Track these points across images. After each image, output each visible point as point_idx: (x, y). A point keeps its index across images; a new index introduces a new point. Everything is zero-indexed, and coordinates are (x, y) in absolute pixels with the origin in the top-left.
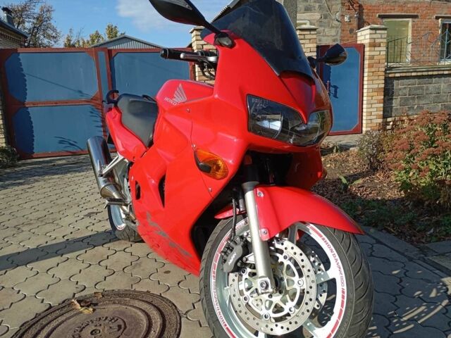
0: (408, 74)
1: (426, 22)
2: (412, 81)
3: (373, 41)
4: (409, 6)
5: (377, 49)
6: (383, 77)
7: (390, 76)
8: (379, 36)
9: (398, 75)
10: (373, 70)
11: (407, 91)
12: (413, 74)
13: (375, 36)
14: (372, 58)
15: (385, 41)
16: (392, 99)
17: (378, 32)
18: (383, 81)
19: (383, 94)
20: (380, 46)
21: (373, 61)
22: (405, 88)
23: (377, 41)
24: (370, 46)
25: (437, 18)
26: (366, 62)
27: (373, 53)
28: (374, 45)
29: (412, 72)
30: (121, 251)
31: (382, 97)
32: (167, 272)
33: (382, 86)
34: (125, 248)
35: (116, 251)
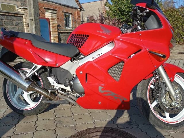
0: (64, 32)
1: (60, 13)
2: (65, 34)
3: (52, 18)
4: (54, 6)
5: (54, 21)
6: (57, 32)
7: (59, 32)
8: (54, 16)
9: (61, 32)
10: (54, 29)
11: (64, 38)
12: (66, 32)
13: (53, 16)
14: (53, 24)
15: (56, 18)
16: (60, 41)
17: (54, 14)
18: (57, 34)
19: (58, 38)
20: (55, 20)
21: (53, 26)
22: (64, 37)
23: (54, 18)
24: (52, 20)
25: (63, 12)
26: (51, 26)
27: (53, 23)
28: (53, 19)
29: (65, 31)
30: (37, 121)
31: (58, 40)
32: (80, 119)
33: (57, 35)
34: (37, 119)
35: (35, 122)
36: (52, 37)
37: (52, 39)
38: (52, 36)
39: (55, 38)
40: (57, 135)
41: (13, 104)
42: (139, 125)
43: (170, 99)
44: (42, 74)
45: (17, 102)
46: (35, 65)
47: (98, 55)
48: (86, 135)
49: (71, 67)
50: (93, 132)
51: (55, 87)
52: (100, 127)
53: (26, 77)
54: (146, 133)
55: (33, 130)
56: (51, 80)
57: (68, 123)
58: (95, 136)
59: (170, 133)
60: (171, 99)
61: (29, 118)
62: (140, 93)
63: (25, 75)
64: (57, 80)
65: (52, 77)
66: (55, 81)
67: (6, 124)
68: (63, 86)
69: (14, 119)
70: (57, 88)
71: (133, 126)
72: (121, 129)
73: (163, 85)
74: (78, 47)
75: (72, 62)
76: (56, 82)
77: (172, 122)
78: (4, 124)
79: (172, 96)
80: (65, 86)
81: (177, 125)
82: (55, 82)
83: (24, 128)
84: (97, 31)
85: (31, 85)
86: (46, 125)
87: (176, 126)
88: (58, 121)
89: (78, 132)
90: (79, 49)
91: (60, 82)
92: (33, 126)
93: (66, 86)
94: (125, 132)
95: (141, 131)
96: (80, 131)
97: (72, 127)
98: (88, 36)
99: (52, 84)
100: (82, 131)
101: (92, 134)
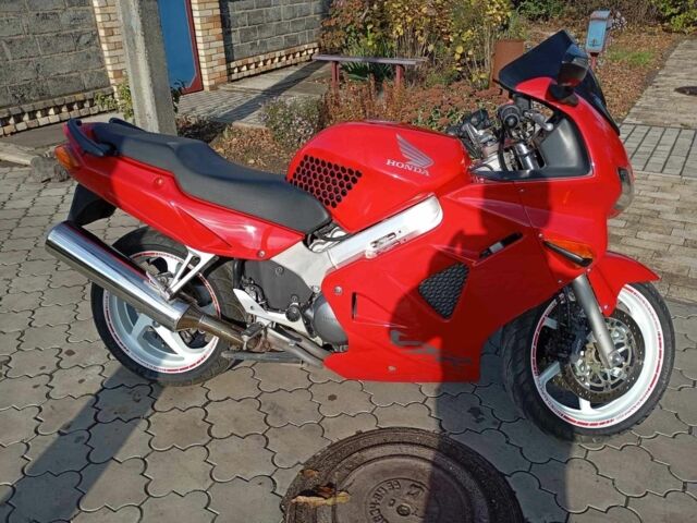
2: (248, 3)
11: (245, 19)
16: (230, 33)
22: (243, 14)
30: (207, 404)
31: (220, 30)
32: (332, 398)
33: (218, 12)
34: (206, 396)
35: (203, 407)
36: (197, 21)
37: (198, 27)
38: (196, 14)
39: (211, 25)
40: (272, 454)
41: (129, 354)
42: (502, 422)
43: (596, 361)
44: (213, 273)
45: (140, 348)
46: (192, 252)
47: (389, 235)
48: (354, 455)
49: (307, 266)
50: (372, 446)
51: (258, 320)
52: (392, 428)
53: (170, 292)
54: (521, 449)
55: (203, 438)
56: (245, 297)
57: (298, 411)
58: (378, 459)
59: (588, 451)
60: (599, 360)
61: (181, 393)
62: (510, 345)
63: (167, 288)
64: (264, 298)
65: (247, 289)
66: (257, 301)
67: (118, 415)
68: (281, 318)
69: (137, 398)
70: (266, 323)
71: (485, 424)
72: (451, 436)
73: (578, 327)
74: (327, 202)
75: (307, 246)
76: (261, 305)
77: (596, 424)
78: (116, 416)
79: (603, 356)
80: (289, 317)
81: (607, 432)
82: (257, 306)
83: (175, 429)
84: (389, 162)
85: (186, 313)
86: (236, 420)
87: (606, 435)
88: (268, 405)
89: (329, 443)
90: (328, 212)
91: (273, 305)
92: (200, 423)
93: (292, 318)
94: (462, 446)
95: (507, 442)
96: (335, 441)
97: (310, 428)
98: (359, 175)
99: (248, 311)
100: (341, 441)
101: (371, 451)
